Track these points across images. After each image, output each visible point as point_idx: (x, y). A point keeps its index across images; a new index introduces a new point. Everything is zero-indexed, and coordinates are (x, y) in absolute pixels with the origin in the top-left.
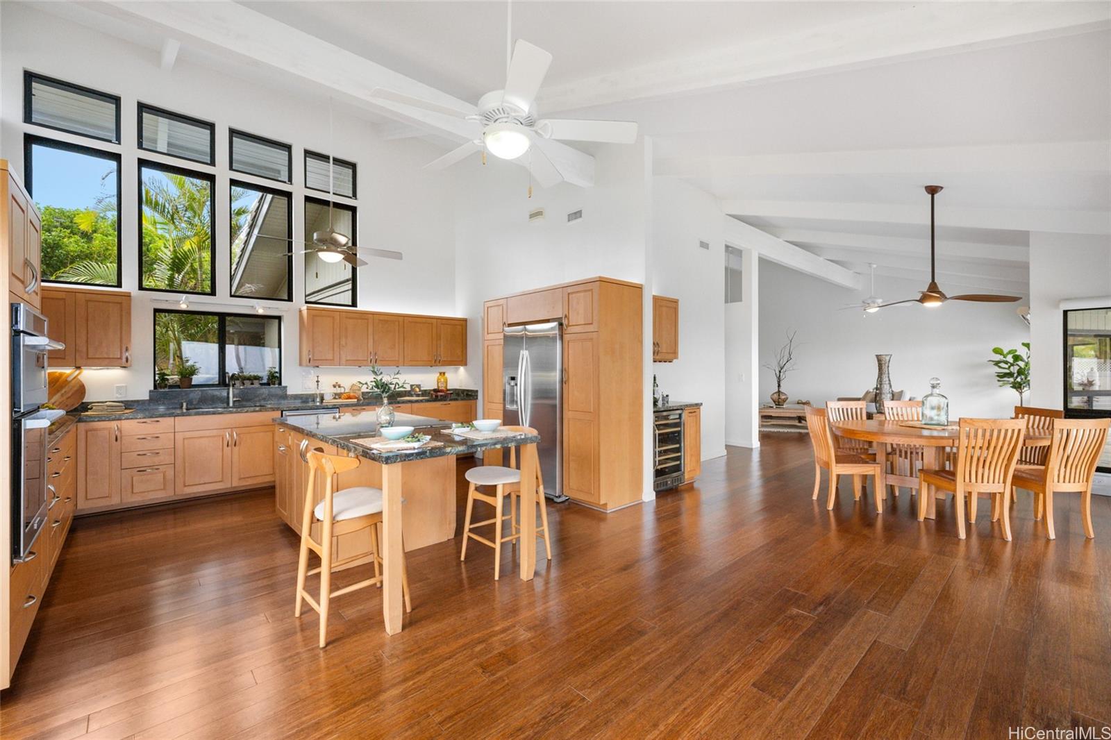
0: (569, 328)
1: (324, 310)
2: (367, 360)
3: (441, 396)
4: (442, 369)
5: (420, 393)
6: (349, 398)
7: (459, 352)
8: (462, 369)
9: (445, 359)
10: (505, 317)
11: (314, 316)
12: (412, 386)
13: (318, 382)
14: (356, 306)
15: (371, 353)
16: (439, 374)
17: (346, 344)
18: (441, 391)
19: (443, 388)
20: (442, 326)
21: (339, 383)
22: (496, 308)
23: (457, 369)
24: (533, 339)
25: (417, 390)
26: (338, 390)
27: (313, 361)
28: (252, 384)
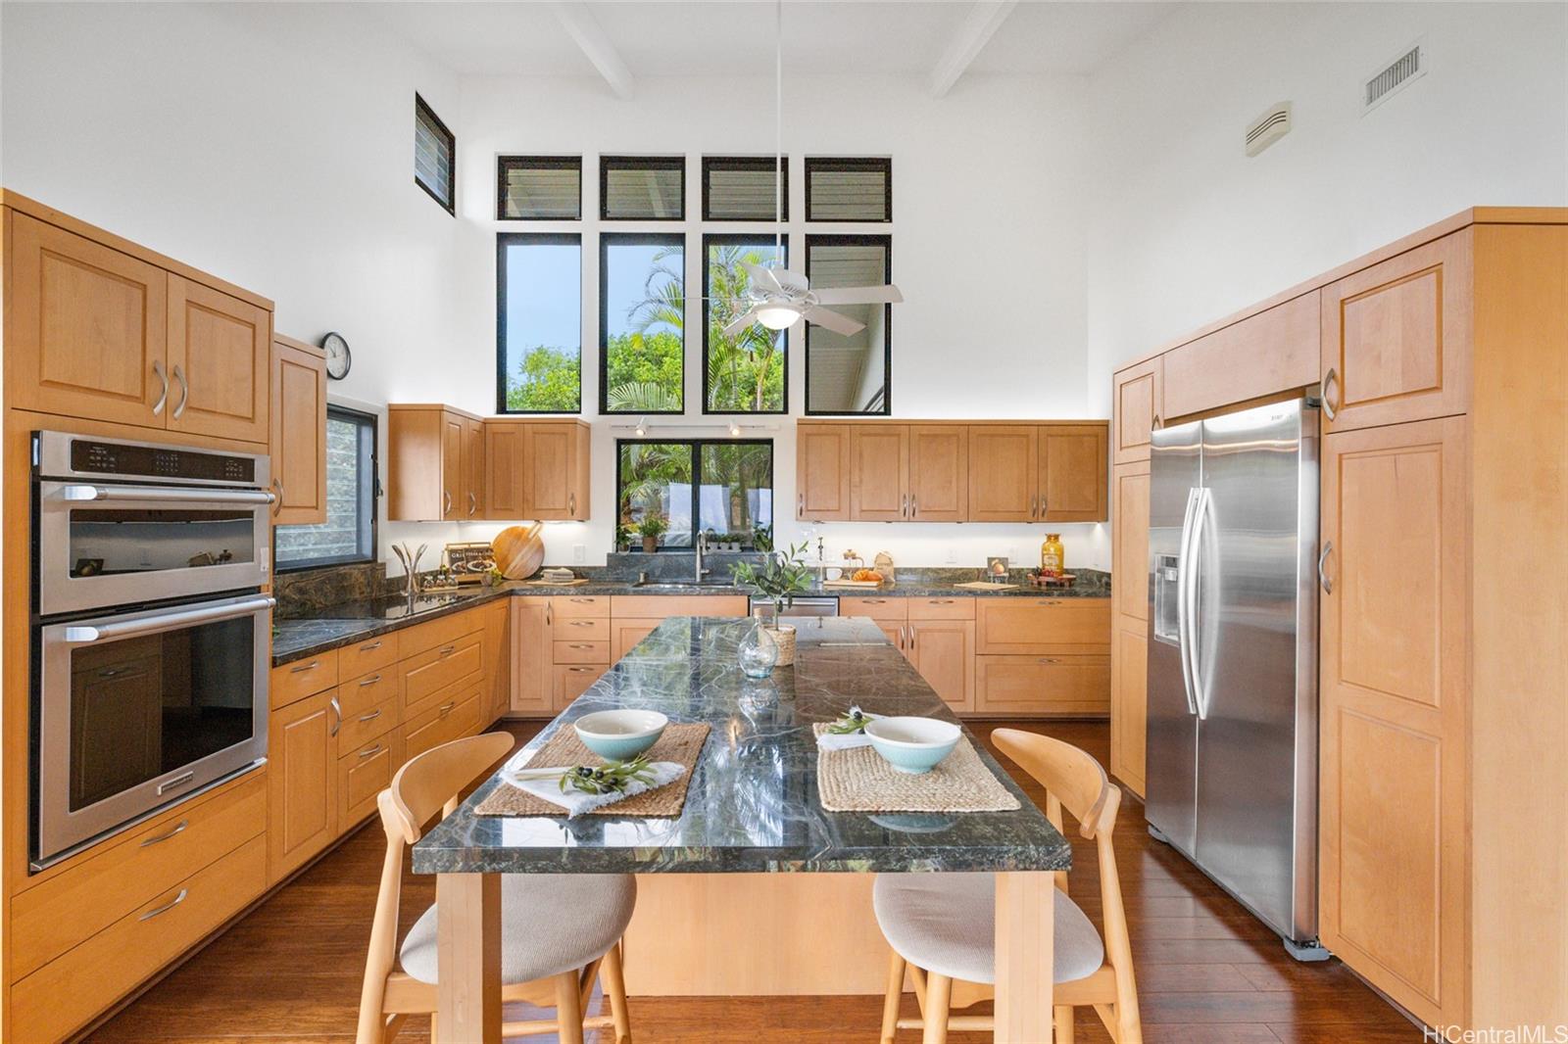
0: (1343, 414)
1: (824, 423)
2: (898, 511)
3: (1048, 583)
4: (1054, 528)
5: (1007, 575)
6: (866, 578)
7: (1089, 492)
8: (1099, 527)
9: (1057, 508)
10: (1157, 401)
11: (808, 435)
12: (990, 560)
13: (821, 547)
14: (890, 414)
15: (905, 497)
16: (1045, 539)
17: (861, 481)
18: (1049, 574)
19: (1054, 568)
20: (1049, 438)
21: (853, 551)
22: (1139, 384)
23: (1090, 531)
24: (1220, 460)
25: (1001, 568)
26: (853, 564)
27: (809, 511)
28: (730, 548)
